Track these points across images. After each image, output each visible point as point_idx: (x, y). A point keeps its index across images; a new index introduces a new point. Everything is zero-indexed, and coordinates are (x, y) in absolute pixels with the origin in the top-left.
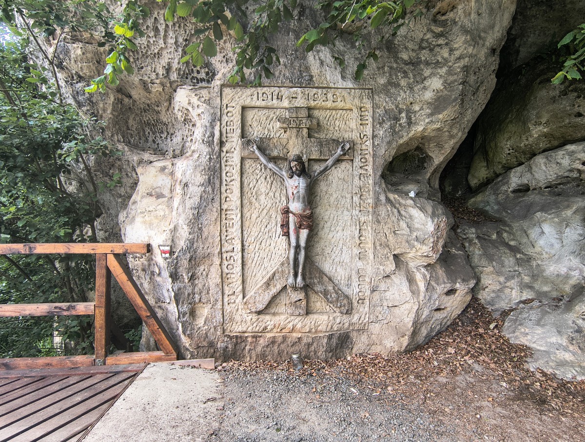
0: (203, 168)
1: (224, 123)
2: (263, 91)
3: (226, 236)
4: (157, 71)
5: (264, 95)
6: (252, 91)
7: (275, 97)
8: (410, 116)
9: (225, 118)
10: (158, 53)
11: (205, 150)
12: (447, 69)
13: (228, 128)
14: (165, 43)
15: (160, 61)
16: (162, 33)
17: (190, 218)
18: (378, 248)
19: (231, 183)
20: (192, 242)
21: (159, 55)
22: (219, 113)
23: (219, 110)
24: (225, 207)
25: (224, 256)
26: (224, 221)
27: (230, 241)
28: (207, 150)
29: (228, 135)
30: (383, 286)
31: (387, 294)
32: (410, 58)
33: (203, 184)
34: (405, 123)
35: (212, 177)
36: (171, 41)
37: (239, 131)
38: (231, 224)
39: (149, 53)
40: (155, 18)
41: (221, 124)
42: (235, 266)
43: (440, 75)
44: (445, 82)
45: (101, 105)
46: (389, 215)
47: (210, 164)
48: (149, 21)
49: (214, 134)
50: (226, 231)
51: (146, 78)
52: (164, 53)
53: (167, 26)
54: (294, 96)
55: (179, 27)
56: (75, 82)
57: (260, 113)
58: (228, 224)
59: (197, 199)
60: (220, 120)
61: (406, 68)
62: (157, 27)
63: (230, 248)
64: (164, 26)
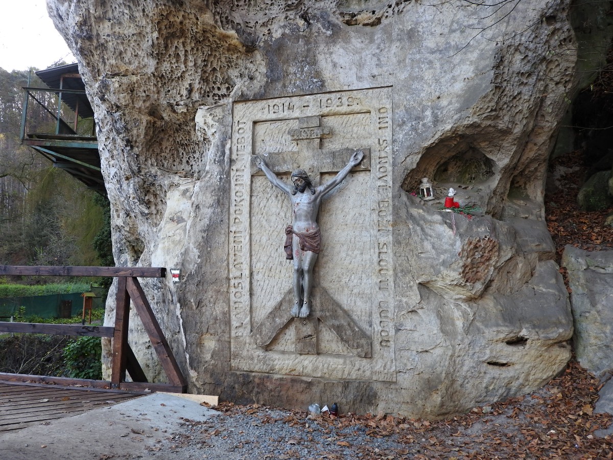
0: (213, 188)
1: (235, 141)
2: (274, 104)
3: (235, 261)
4: (182, 93)
5: (275, 107)
6: (263, 104)
7: (286, 108)
8: (437, 113)
9: (236, 136)
10: (181, 76)
11: (216, 169)
12: (479, 52)
13: (239, 146)
14: (186, 67)
15: (184, 83)
16: (183, 58)
17: (200, 241)
18: (400, 274)
19: (241, 203)
20: (200, 267)
21: (182, 77)
22: (230, 131)
23: (230, 128)
24: (233, 229)
25: (232, 282)
26: (232, 245)
27: (238, 266)
28: (218, 170)
29: (239, 153)
30: (409, 325)
31: (416, 335)
32: (437, 44)
33: (213, 205)
34: (430, 122)
35: (221, 198)
36: (191, 64)
37: (250, 148)
38: (239, 247)
39: (174, 77)
40: (176, 47)
41: (232, 142)
42: (243, 293)
43: (471, 61)
44: (477, 68)
45: (135, 132)
46: (410, 234)
47: (220, 184)
48: (170, 50)
49: (225, 153)
50: (235, 255)
51: (172, 101)
52: (186, 75)
53: (186, 51)
54: (305, 105)
55: (197, 50)
56: (114, 111)
57: (272, 126)
58: (236, 248)
59: (206, 221)
60: (231, 138)
61: (431, 57)
62: (178, 54)
63: (238, 274)
64: (183, 52)
